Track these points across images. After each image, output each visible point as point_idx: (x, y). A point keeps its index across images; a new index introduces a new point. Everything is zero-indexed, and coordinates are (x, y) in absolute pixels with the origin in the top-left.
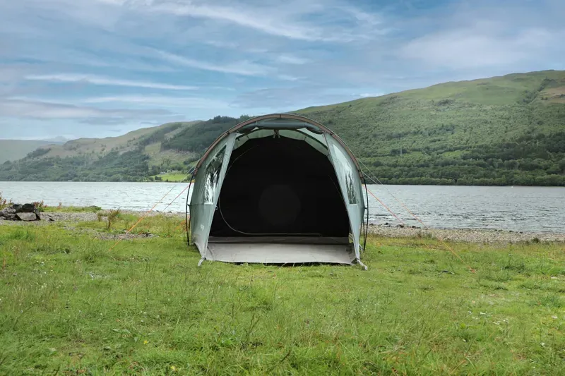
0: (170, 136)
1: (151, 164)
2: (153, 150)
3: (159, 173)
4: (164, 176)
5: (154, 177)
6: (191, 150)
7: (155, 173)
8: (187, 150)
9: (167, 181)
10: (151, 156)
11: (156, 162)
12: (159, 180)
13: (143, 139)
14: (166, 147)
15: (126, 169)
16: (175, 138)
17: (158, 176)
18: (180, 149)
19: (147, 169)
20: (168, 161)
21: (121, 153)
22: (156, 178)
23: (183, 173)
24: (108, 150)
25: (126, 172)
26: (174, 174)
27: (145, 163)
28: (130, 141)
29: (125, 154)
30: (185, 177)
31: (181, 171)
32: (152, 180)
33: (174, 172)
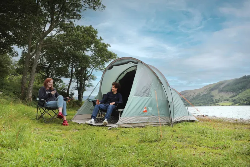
0: (222, 86)
1: (214, 99)
2: (215, 93)
3: (218, 102)
4: (220, 103)
5: (216, 104)
6: (233, 92)
7: (217, 103)
8: (231, 92)
9: (222, 105)
10: (214, 95)
11: (217, 97)
12: (219, 105)
13: (210, 89)
14: (221, 91)
15: (204, 101)
16: (224, 87)
17: (218, 103)
18: (227, 91)
19: (213, 101)
20: (222, 97)
21: (202, 95)
22: (217, 105)
23: (229, 102)
24: (196, 94)
25: (204, 103)
26: (225, 102)
27: (212, 98)
28: (204, 90)
29: (203, 95)
30: (231, 104)
31: (228, 101)
33: (225, 101)
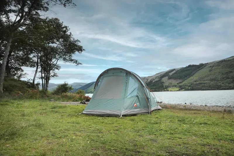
0: (171, 74)
1: (164, 85)
2: (165, 79)
3: (168, 88)
4: (169, 89)
5: (166, 90)
6: (180, 79)
8: (178, 79)
9: (171, 91)
10: (164, 82)
11: (167, 84)
12: (168, 91)
13: (161, 76)
14: (170, 78)
15: (155, 87)
16: (173, 74)
17: (167, 89)
18: (175, 78)
19: (163, 87)
20: (171, 84)
21: (154, 81)
22: (167, 90)
23: (177, 88)
24: (149, 81)
25: (156, 88)
26: (174, 88)
27: (162, 85)
28: (156, 77)
29: (155, 82)
30: (178, 89)
31: (176, 87)
32: (165, 91)
33: (173, 87)
